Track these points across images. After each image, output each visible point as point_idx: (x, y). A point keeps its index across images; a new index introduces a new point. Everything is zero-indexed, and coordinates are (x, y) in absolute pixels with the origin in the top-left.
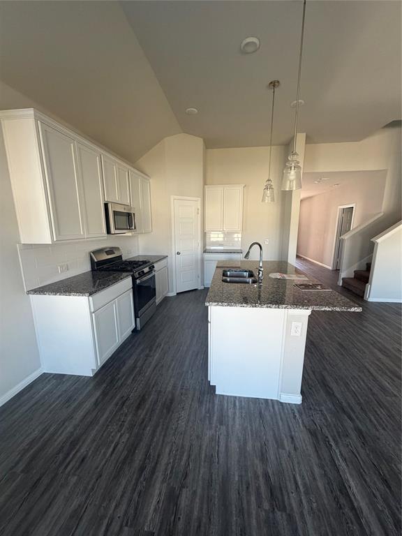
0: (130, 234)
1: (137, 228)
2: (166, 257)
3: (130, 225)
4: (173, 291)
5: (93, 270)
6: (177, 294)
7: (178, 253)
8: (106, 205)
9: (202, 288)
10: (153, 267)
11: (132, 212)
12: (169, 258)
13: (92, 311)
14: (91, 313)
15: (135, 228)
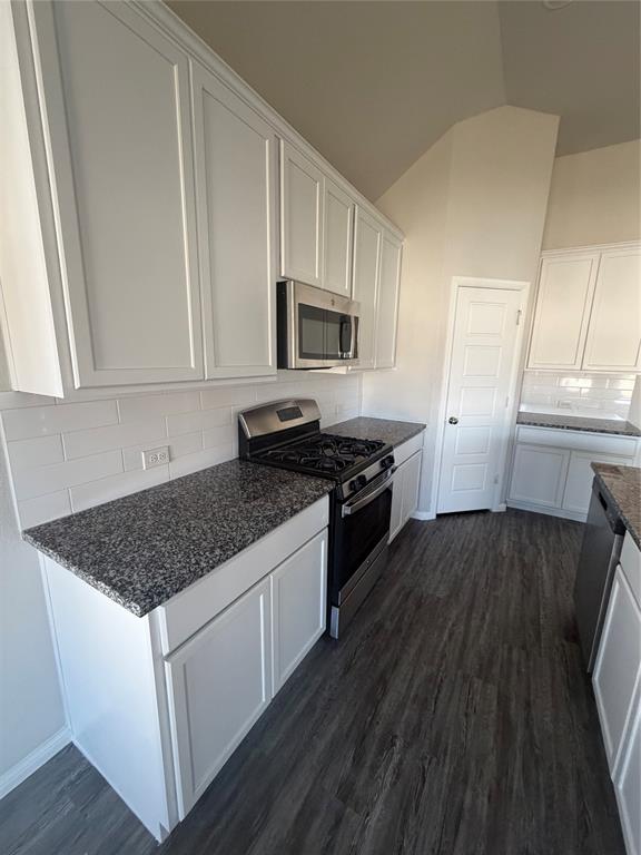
0: (342, 371)
1: (359, 356)
2: (420, 428)
3: (344, 347)
4: (428, 511)
5: (242, 458)
6: (438, 516)
7: (453, 421)
8: (281, 288)
9: (502, 508)
10: (391, 460)
11: (353, 314)
12: (427, 432)
13: (165, 651)
14: (158, 659)
15: (355, 356)
